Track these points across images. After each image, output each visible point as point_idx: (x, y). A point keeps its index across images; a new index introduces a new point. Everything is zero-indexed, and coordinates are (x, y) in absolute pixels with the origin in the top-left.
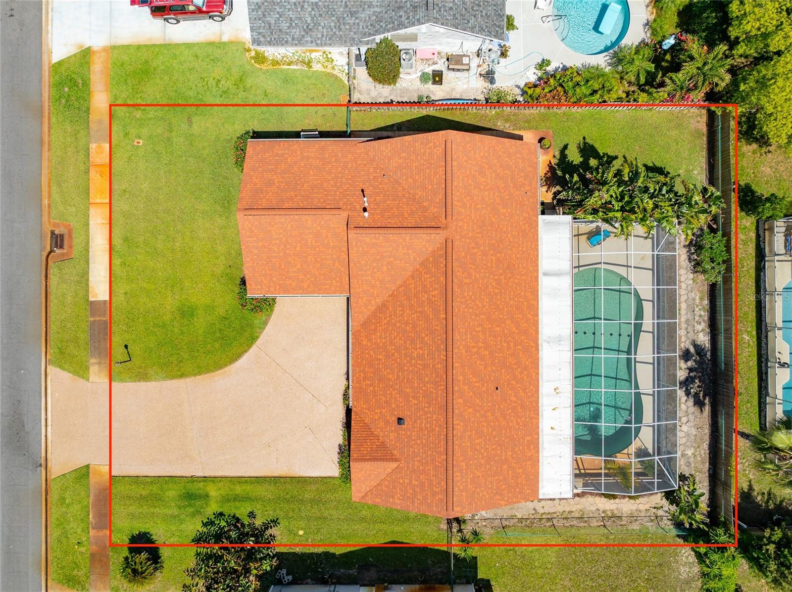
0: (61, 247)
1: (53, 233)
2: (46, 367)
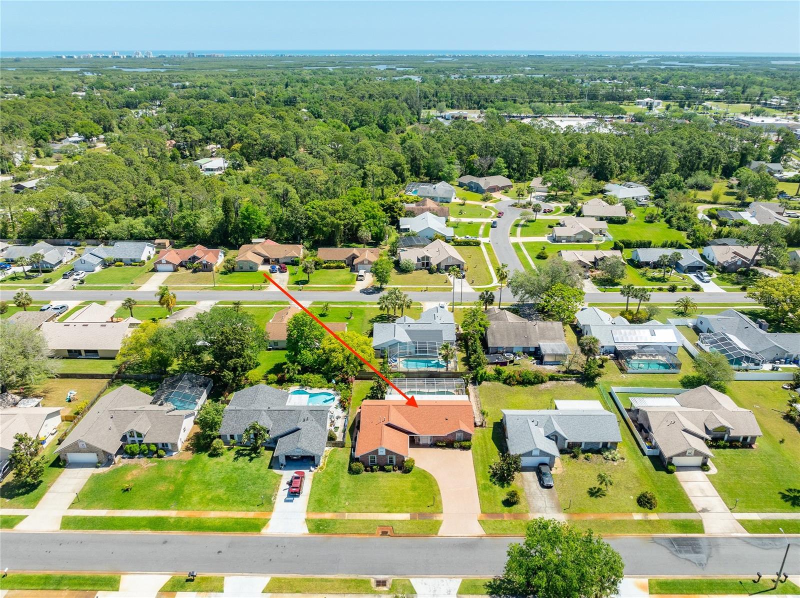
0: (387, 532)
1: (381, 535)
2: (439, 536)
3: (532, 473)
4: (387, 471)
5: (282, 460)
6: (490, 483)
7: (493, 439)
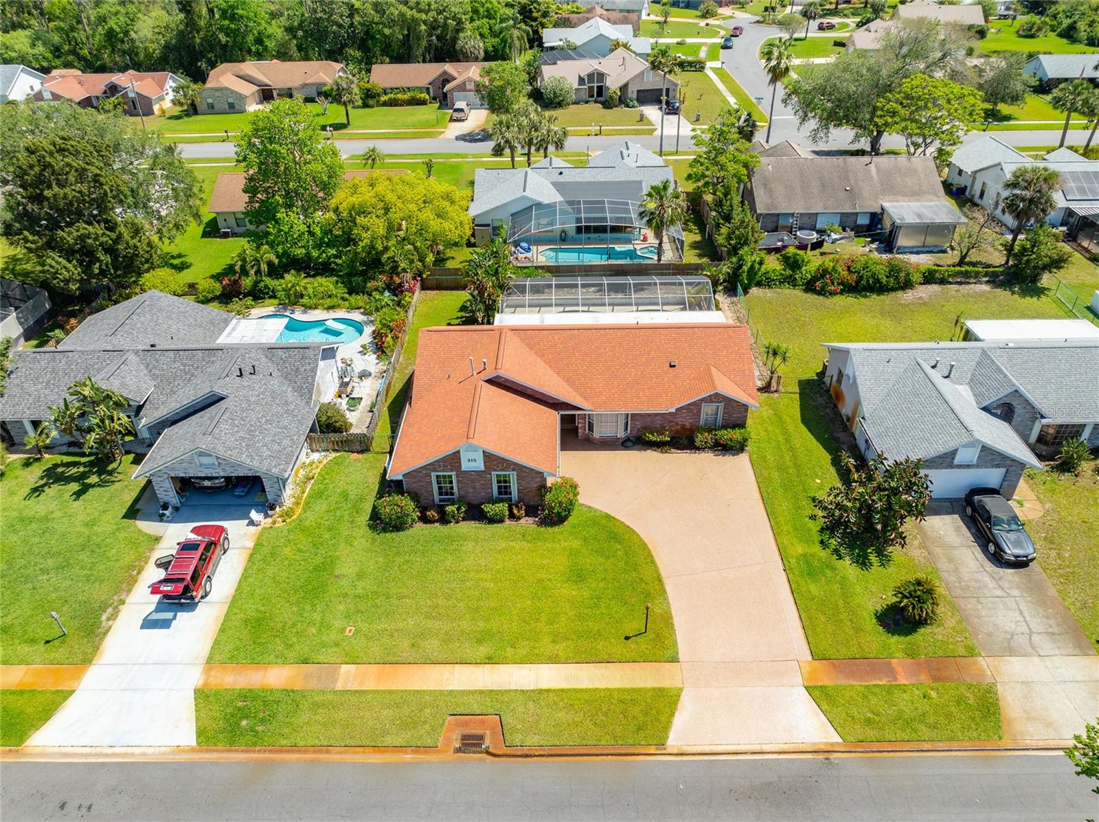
0: (481, 738)
1: (458, 750)
2: (670, 754)
3: (947, 519)
4: (492, 521)
5: (166, 491)
6: (824, 554)
7: (805, 421)
